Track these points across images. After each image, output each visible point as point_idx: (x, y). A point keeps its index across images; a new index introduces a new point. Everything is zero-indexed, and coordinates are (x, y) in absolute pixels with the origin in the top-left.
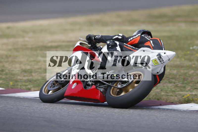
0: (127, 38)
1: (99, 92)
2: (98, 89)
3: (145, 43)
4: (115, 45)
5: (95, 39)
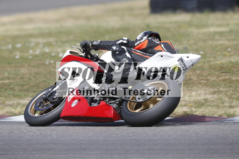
0: (133, 42)
1: (111, 109)
2: (110, 105)
3: (155, 47)
4: (124, 51)
5: (92, 45)
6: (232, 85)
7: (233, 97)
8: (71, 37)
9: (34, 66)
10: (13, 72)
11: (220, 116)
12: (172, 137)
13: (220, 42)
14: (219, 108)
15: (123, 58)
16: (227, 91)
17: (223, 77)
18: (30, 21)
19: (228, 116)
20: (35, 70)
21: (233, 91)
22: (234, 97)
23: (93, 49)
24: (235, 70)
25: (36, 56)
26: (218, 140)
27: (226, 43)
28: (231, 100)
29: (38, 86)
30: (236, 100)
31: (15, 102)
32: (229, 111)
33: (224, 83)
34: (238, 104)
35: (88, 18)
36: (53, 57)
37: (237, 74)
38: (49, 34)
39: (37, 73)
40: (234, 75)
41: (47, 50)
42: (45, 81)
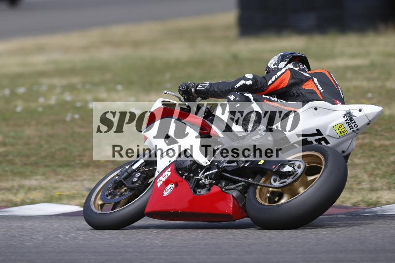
1: (230, 199)
2: (228, 193)
5: (196, 91)
6: (375, 154)
7: (375, 173)
8: (108, 76)
9: (46, 124)
10: (12, 134)
11: (354, 205)
12: (275, 240)
13: (355, 83)
14: (353, 191)
16: (366, 163)
17: (360, 141)
18: (41, 50)
19: (368, 205)
20: (47, 130)
21: (376, 163)
22: (378, 174)
23: (198, 97)
24: (380, 129)
25: (50, 107)
27: (365, 84)
28: (372, 179)
29: (53, 157)
30: (381, 178)
31: (16, 184)
32: (369, 196)
33: (361, 151)
34: (383, 185)
35: (136, 44)
36: (76, 109)
37: (382, 135)
38: (72, 71)
39: (51, 136)
40: (378, 137)
41: (68, 97)
42: (65, 149)
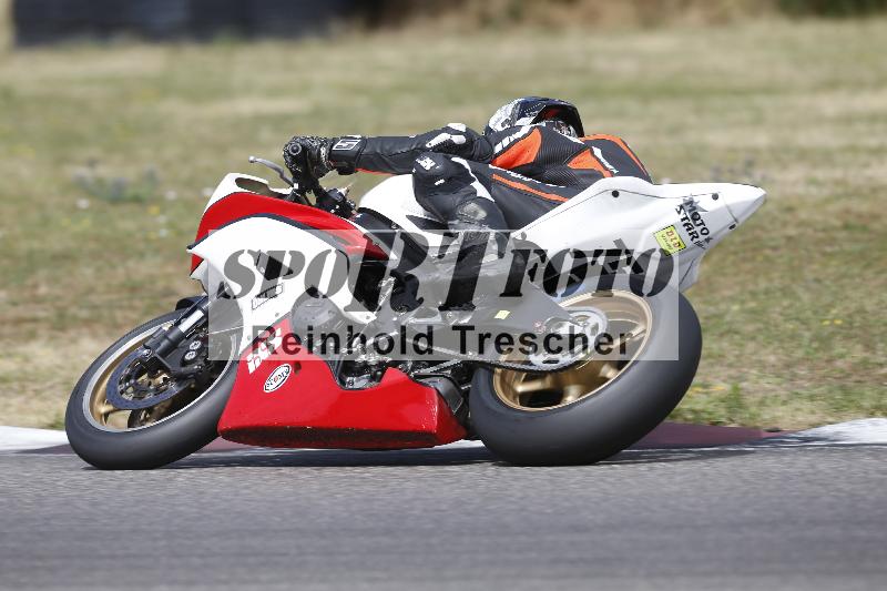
2: (425, 384)
3: (570, 160)
4: (462, 174)
5: (332, 155)
15: (463, 203)
23: (333, 168)
26: (278, 519)
